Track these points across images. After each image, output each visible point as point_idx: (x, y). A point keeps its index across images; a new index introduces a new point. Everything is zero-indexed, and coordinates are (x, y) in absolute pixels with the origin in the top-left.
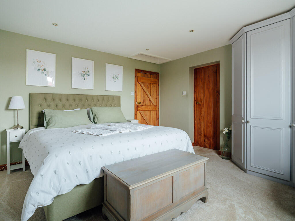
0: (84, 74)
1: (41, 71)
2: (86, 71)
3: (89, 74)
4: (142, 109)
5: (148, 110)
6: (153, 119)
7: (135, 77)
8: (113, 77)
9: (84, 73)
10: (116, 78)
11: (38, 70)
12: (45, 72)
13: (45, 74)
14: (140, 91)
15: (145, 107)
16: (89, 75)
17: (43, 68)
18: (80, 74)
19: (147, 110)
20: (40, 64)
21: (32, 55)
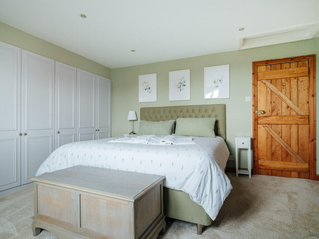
0: (180, 86)
1: (147, 90)
2: (182, 82)
3: (184, 84)
4: (267, 122)
5: (283, 123)
6: (298, 140)
7: (253, 74)
8: (215, 82)
9: (181, 84)
10: (219, 82)
11: (146, 89)
12: (150, 91)
13: (150, 92)
14: (265, 94)
15: (274, 118)
16: (185, 86)
17: (148, 87)
18: (177, 86)
19: (279, 123)
20: (147, 84)
21: (142, 78)
